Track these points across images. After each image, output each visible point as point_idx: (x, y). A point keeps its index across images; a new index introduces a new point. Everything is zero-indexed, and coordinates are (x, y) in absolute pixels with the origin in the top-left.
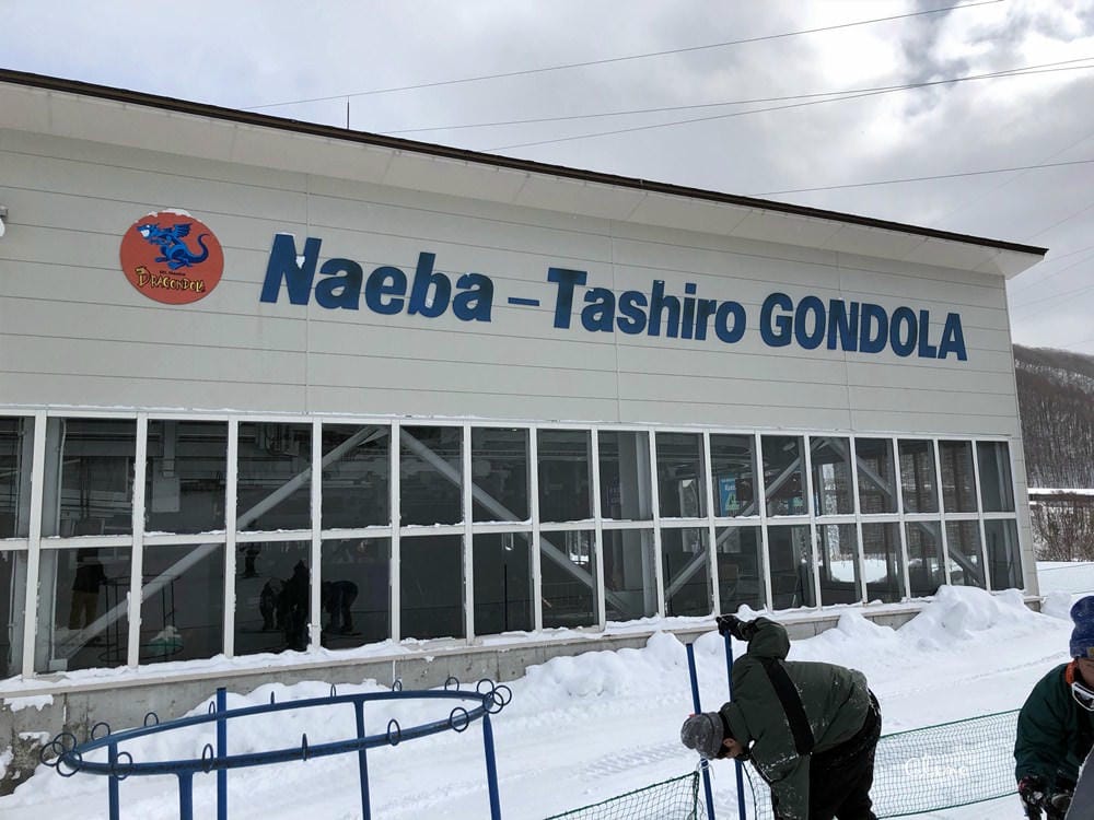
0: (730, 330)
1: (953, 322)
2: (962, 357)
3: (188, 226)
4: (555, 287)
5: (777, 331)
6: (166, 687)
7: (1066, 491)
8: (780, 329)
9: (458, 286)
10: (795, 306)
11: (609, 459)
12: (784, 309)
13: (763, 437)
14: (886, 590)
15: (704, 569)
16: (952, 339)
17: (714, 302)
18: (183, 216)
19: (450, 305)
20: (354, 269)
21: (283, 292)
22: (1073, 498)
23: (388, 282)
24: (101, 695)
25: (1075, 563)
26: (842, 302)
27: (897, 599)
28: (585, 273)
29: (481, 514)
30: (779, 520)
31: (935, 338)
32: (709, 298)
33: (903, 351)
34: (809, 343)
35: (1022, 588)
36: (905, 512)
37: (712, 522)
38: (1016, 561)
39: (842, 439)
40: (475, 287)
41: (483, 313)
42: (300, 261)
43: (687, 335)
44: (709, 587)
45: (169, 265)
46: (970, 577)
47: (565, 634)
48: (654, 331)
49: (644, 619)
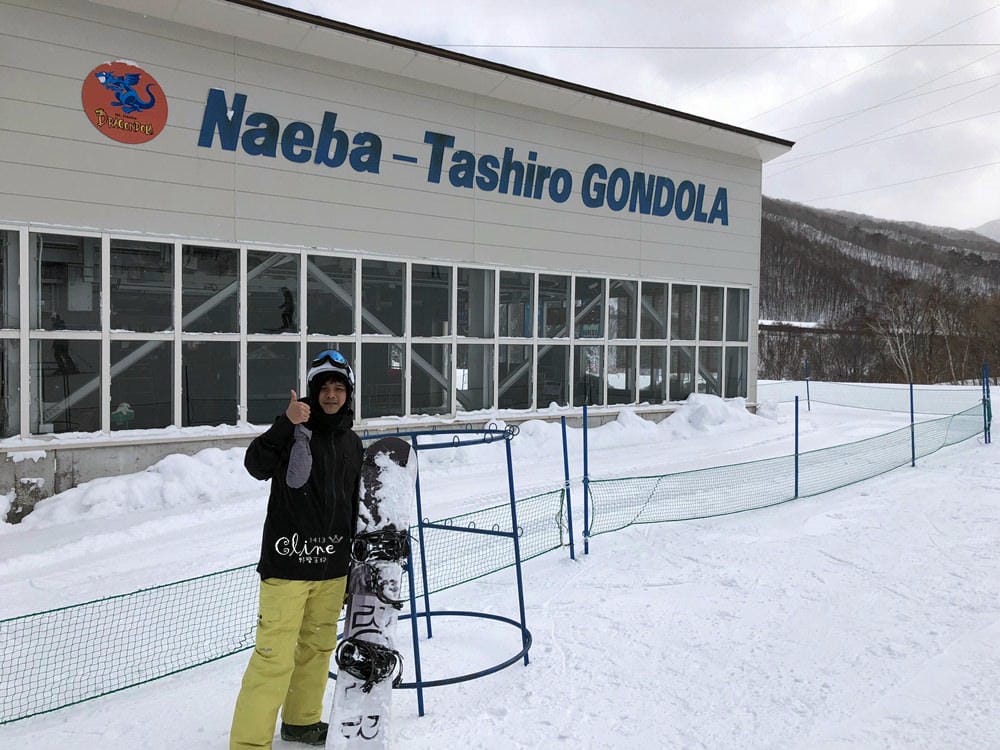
0: (560, 192)
1: (722, 194)
2: (725, 222)
3: (137, 76)
4: (429, 148)
5: (594, 195)
6: (131, 448)
7: (785, 323)
8: (596, 193)
9: (354, 142)
10: (609, 175)
11: (464, 289)
12: (600, 177)
13: (577, 278)
14: (653, 395)
15: (527, 375)
16: (720, 208)
17: (550, 168)
18: (133, 66)
19: (348, 157)
20: (273, 122)
21: (217, 139)
22: (790, 329)
23: (300, 135)
24: (83, 452)
25: (784, 380)
26: (643, 175)
27: (659, 401)
28: (453, 138)
29: (367, 329)
30: (582, 341)
31: (707, 208)
32: (546, 165)
33: (683, 216)
34: (616, 206)
35: (745, 397)
36: (672, 339)
37: (535, 341)
38: (744, 377)
39: (632, 282)
40: (368, 144)
41: (373, 166)
42: (230, 114)
43: (527, 194)
44: (530, 389)
45: (124, 109)
46: (710, 388)
47: (427, 420)
48: (504, 190)
49: (483, 410)
